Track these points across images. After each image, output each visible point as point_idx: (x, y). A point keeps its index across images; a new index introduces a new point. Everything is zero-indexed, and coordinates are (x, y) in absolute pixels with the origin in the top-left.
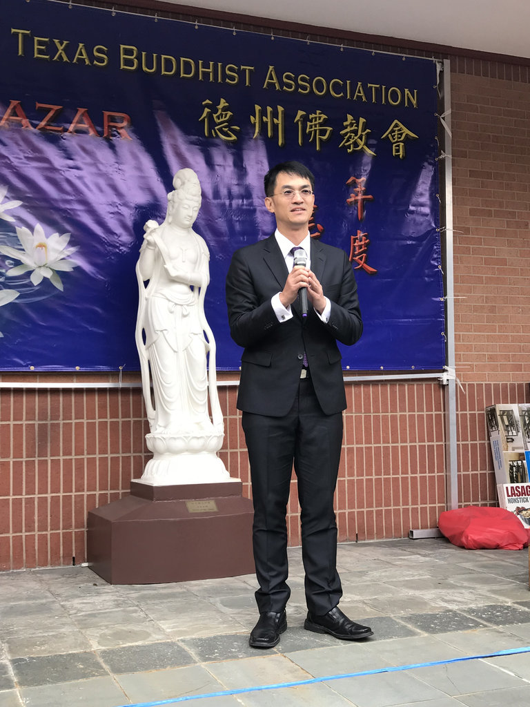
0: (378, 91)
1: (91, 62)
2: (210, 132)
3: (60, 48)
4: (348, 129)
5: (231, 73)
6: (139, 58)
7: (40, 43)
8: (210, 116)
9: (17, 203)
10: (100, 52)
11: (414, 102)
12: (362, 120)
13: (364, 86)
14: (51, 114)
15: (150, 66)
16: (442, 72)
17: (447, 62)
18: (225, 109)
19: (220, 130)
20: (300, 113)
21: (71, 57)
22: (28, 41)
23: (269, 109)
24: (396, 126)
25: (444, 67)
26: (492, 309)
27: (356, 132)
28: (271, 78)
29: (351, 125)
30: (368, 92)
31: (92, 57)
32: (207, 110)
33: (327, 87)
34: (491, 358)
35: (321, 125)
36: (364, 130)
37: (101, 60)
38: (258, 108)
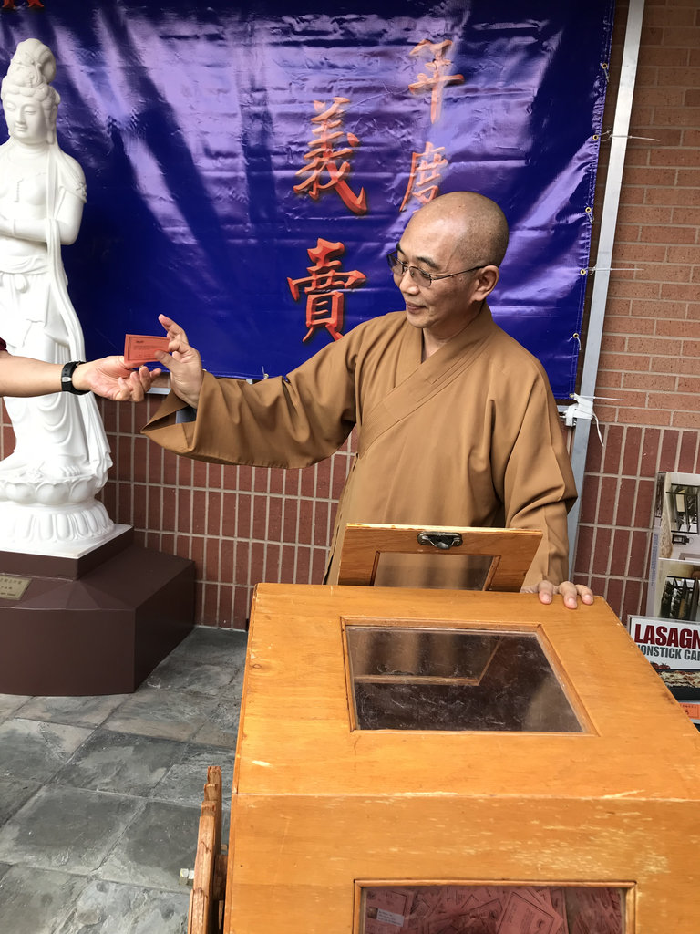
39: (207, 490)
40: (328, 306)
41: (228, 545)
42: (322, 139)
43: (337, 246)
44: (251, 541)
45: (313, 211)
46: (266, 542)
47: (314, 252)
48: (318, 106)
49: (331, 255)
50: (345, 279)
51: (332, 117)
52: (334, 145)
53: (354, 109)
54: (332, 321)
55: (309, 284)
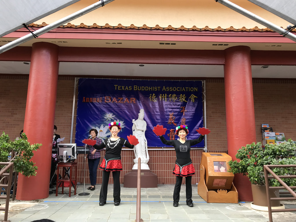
0: (188, 89)
1: (129, 89)
2: (151, 100)
3: (123, 88)
4: (181, 97)
5: (156, 89)
6: (137, 88)
7: (119, 87)
8: (151, 97)
9: (114, 116)
10: (130, 88)
11: (197, 90)
12: (184, 95)
13: (185, 88)
14: (121, 100)
15: (139, 89)
16: (203, 83)
17: (205, 81)
18: (154, 95)
19: (153, 100)
20: (170, 95)
21: (125, 89)
22: (117, 87)
23: (163, 95)
24: (192, 95)
25: (204, 82)
26: (218, 134)
27: (183, 98)
28: (164, 89)
29: (182, 96)
30: (186, 89)
31: (129, 88)
32: (151, 96)
33: (176, 89)
34: (217, 145)
35: (175, 97)
36: (185, 97)
37: (130, 89)
38: (161, 95)
39: (157, 163)
40: (173, 137)
41: (160, 171)
42: (171, 117)
43: (173, 130)
44: (163, 170)
45: (170, 126)
46: (165, 170)
47: (170, 130)
48: (170, 114)
49: (173, 131)
50: (175, 134)
51: (172, 115)
52: (172, 118)
53: (174, 114)
54: (173, 139)
55: (170, 134)
